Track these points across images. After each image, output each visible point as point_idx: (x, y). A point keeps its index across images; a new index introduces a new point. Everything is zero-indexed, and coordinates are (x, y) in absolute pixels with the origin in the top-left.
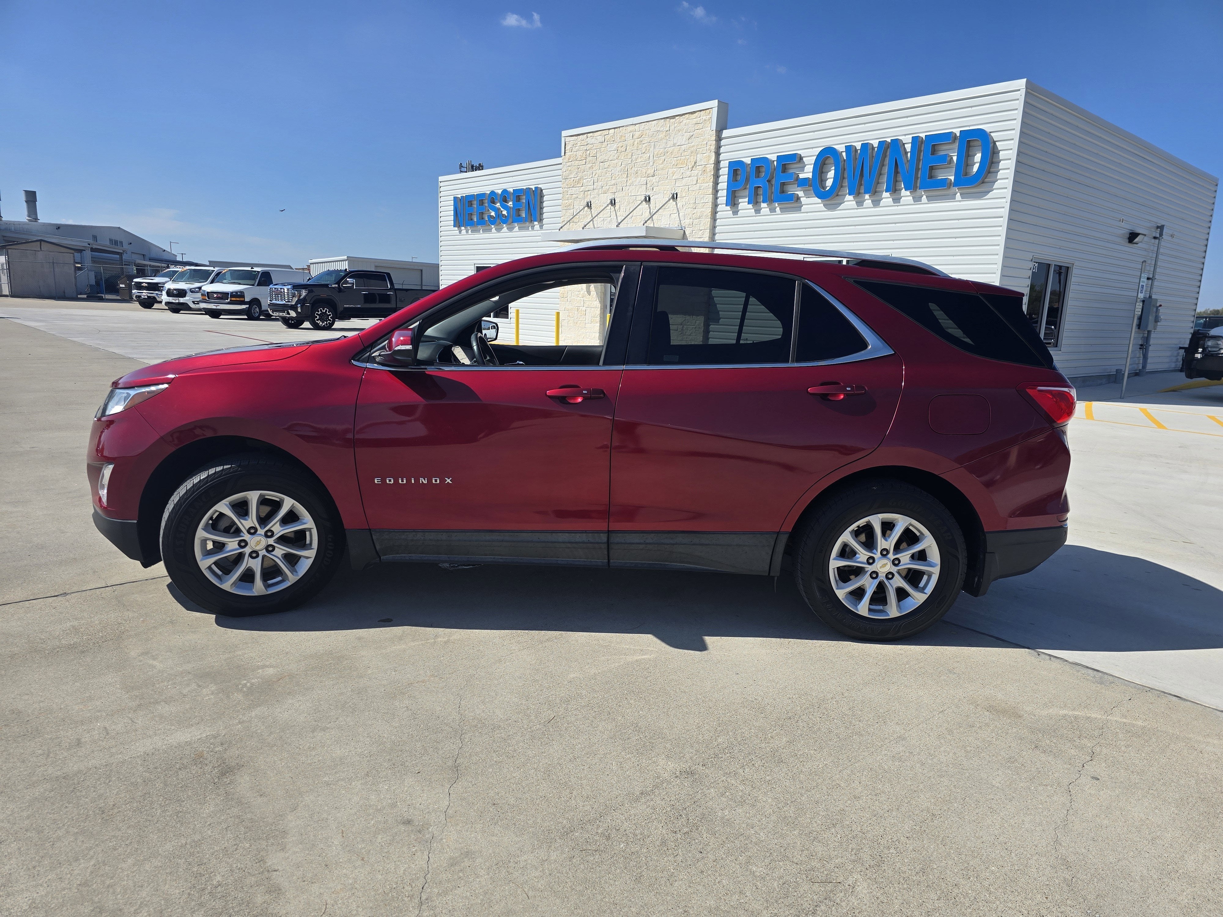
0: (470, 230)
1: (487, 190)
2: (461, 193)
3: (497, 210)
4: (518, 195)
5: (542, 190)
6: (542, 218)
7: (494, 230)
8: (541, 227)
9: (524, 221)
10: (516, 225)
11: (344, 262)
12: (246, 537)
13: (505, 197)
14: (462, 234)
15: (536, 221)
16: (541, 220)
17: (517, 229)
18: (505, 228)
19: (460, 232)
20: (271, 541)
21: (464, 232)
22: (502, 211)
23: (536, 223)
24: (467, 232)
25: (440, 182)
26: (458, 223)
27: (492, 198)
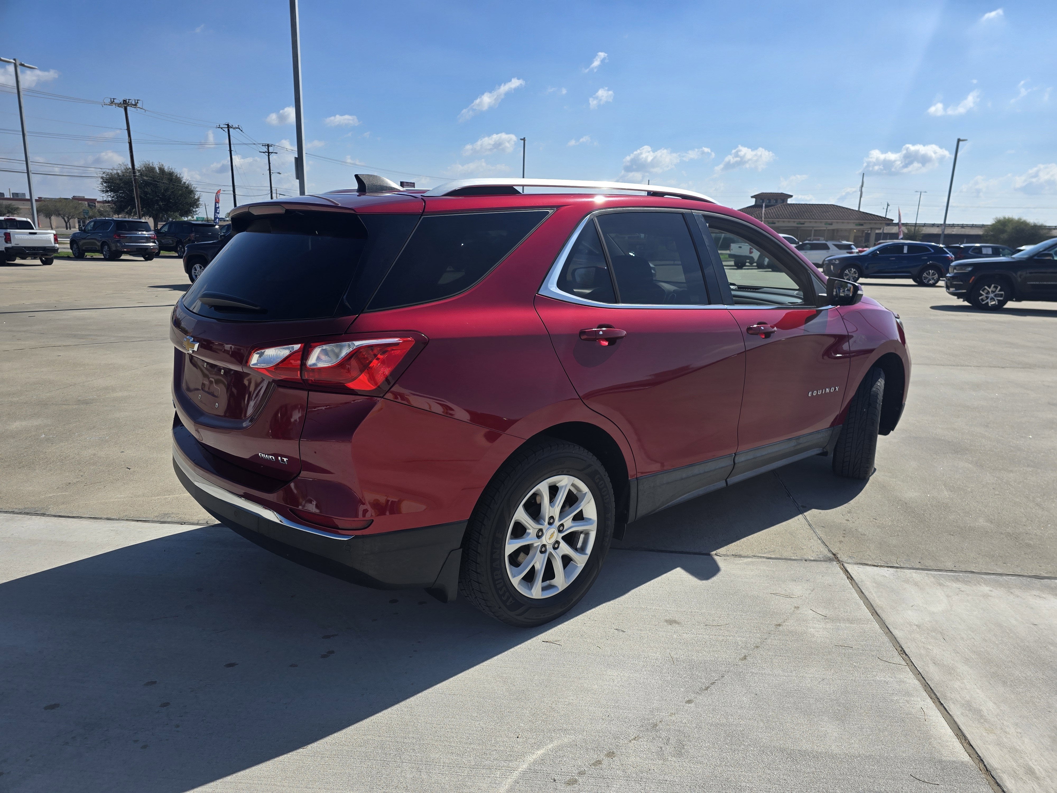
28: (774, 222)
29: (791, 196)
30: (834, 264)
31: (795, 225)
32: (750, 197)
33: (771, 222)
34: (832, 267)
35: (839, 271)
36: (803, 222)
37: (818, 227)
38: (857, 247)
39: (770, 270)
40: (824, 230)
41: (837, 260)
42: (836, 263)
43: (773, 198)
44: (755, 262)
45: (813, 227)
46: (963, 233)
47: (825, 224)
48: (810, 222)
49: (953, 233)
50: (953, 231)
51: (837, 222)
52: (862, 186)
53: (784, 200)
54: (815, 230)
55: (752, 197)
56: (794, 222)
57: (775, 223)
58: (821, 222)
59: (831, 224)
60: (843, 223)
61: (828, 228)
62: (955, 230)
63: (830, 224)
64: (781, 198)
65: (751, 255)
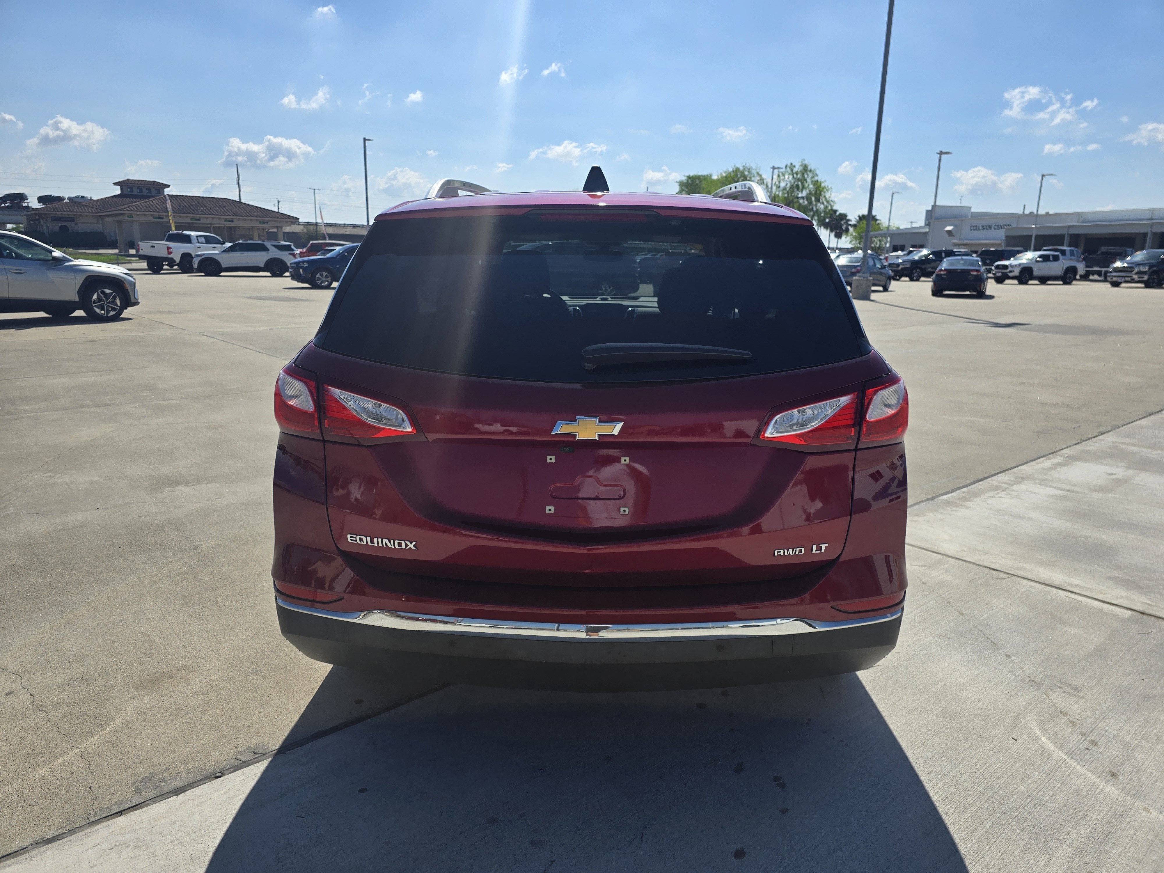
28: (161, 216)
29: (168, 186)
30: (303, 268)
31: (189, 221)
32: (113, 185)
33: (157, 216)
34: (301, 270)
35: (311, 274)
36: (198, 218)
37: (217, 224)
38: (297, 248)
39: (203, 274)
40: (224, 228)
41: (305, 263)
42: (305, 266)
43: (144, 187)
44: (176, 265)
45: (211, 224)
46: (356, 233)
47: (225, 221)
48: (207, 218)
49: (347, 233)
50: (346, 231)
51: (239, 219)
52: (238, 179)
53: (159, 190)
54: (214, 228)
55: (115, 184)
56: (187, 217)
57: (162, 218)
58: (220, 219)
59: (232, 221)
60: (245, 220)
61: (227, 226)
62: (347, 230)
63: (230, 221)
64: (154, 187)
65: (170, 256)
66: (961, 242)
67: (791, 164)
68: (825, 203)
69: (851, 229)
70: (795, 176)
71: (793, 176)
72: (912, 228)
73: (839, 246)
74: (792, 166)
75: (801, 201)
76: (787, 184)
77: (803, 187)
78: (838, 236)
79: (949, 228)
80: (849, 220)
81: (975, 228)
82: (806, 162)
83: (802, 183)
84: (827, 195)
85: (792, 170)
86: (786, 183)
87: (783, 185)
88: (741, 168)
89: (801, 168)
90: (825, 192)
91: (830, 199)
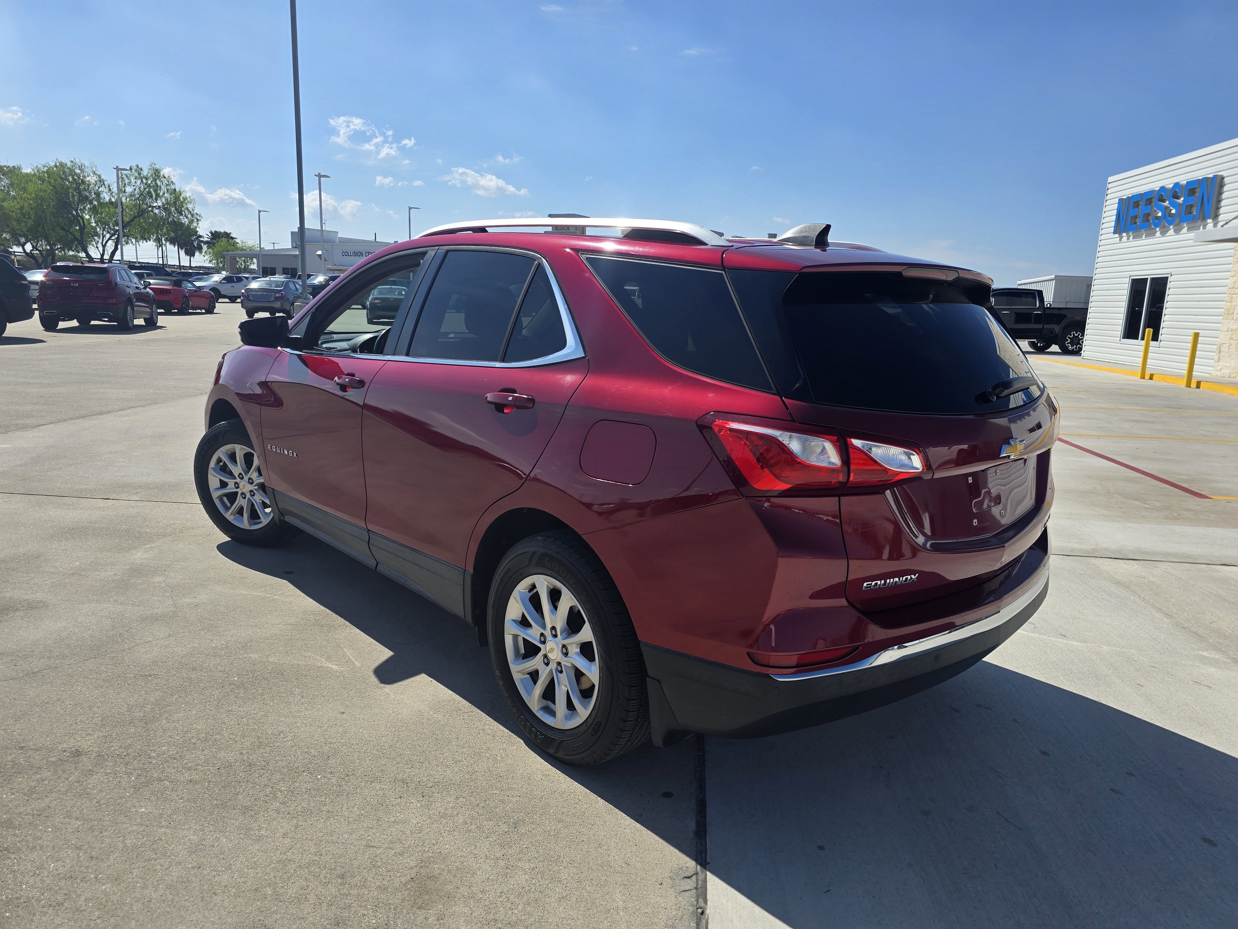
0: (1132, 236)
1: (1156, 186)
2: (1126, 194)
3: (1166, 210)
4: (1192, 188)
5: (1223, 178)
6: (1217, 214)
7: (1158, 234)
8: (1215, 225)
9: (1194, 219)
10: (1185, 225)
11: (1052, 282)
12: (246, 478)
13: (1175, 192)
14: (1123, 241)
15: (1210, 218)
16: (1216, 216)
17: (1185, 230)
18: (1172, 231)
19: (1120, 240)
20: (248, 495)
21: (1125, 239)
22: (1171, 210)
23: (1210, 221)
24: (1128, 239)
25: (1109, 183)
26: (1119, 229)
27: (1161, 195)
66: (336, 267)
67: (138, 166)
68: (189, 216)
69: (205, 247)
70: (144, 181)
71: (142, 181)
72: (274, 250)
73: (193, 265)
74: (139, 170)
75: (157, 211)
76: (135, 190)
77: (157, 195)
78: (190, 253)
79: (319, 252)
80: (201, 236)
81: (346, 254)
82: (157, 167)
83: (155, 191)
84: (190, 206)
85: (139, 174)
86: (133, 188)
87: (129, 189)
88: (69, 164)
89: (151, 172)
90: (186, 204)
91: (195, 212)
